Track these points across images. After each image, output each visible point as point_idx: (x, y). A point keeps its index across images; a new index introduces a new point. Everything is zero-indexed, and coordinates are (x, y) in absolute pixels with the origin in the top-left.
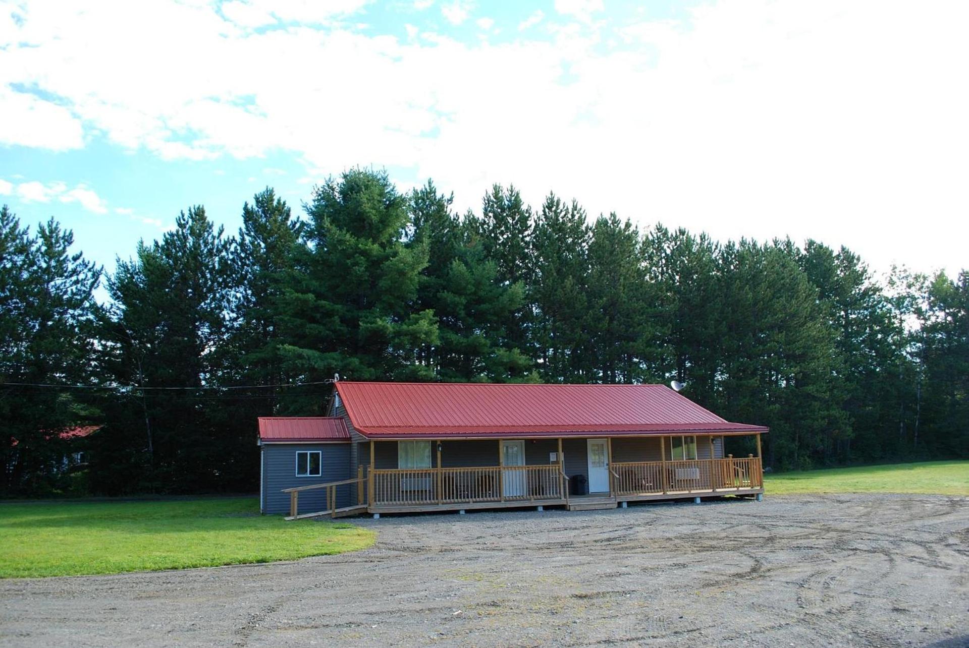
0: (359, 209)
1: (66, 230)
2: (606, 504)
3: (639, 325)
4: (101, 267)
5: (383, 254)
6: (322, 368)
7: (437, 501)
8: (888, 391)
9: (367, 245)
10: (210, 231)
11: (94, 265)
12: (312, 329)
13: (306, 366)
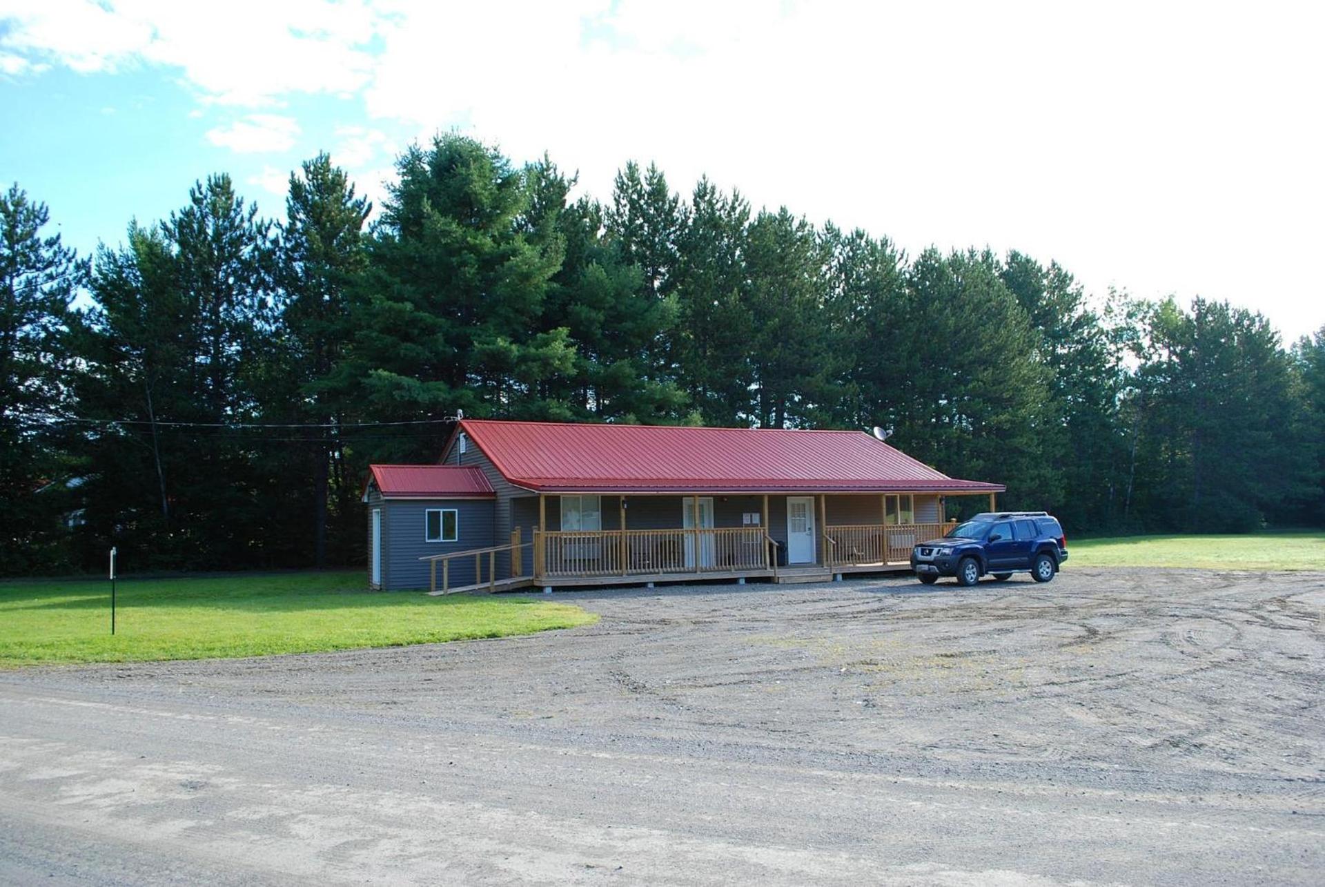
0: (466, 189)
1: (34, 203)
2: (820, 576)
3: (816, 354)
4: (88, 256)
5: (497, 250)
6: (427, 402)
7: (620, 571)
8: (1101, 447)
9: (476, 239)
10: (239, 210)
11: (75, 253)
12: (406, 349)
13: (406, 399)
